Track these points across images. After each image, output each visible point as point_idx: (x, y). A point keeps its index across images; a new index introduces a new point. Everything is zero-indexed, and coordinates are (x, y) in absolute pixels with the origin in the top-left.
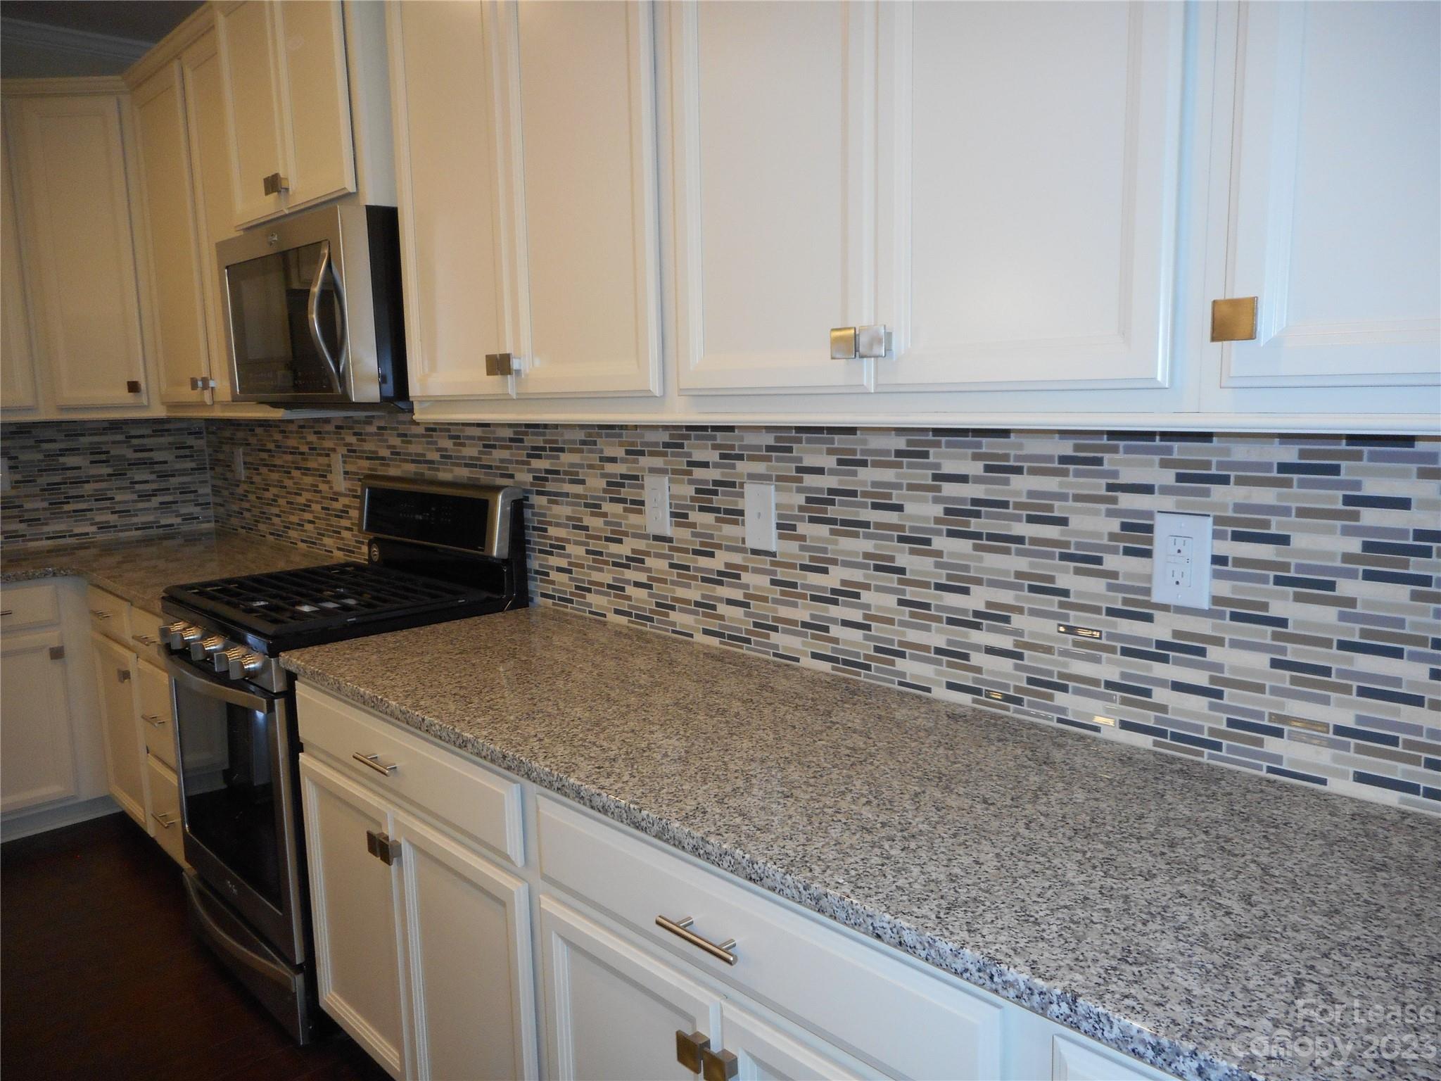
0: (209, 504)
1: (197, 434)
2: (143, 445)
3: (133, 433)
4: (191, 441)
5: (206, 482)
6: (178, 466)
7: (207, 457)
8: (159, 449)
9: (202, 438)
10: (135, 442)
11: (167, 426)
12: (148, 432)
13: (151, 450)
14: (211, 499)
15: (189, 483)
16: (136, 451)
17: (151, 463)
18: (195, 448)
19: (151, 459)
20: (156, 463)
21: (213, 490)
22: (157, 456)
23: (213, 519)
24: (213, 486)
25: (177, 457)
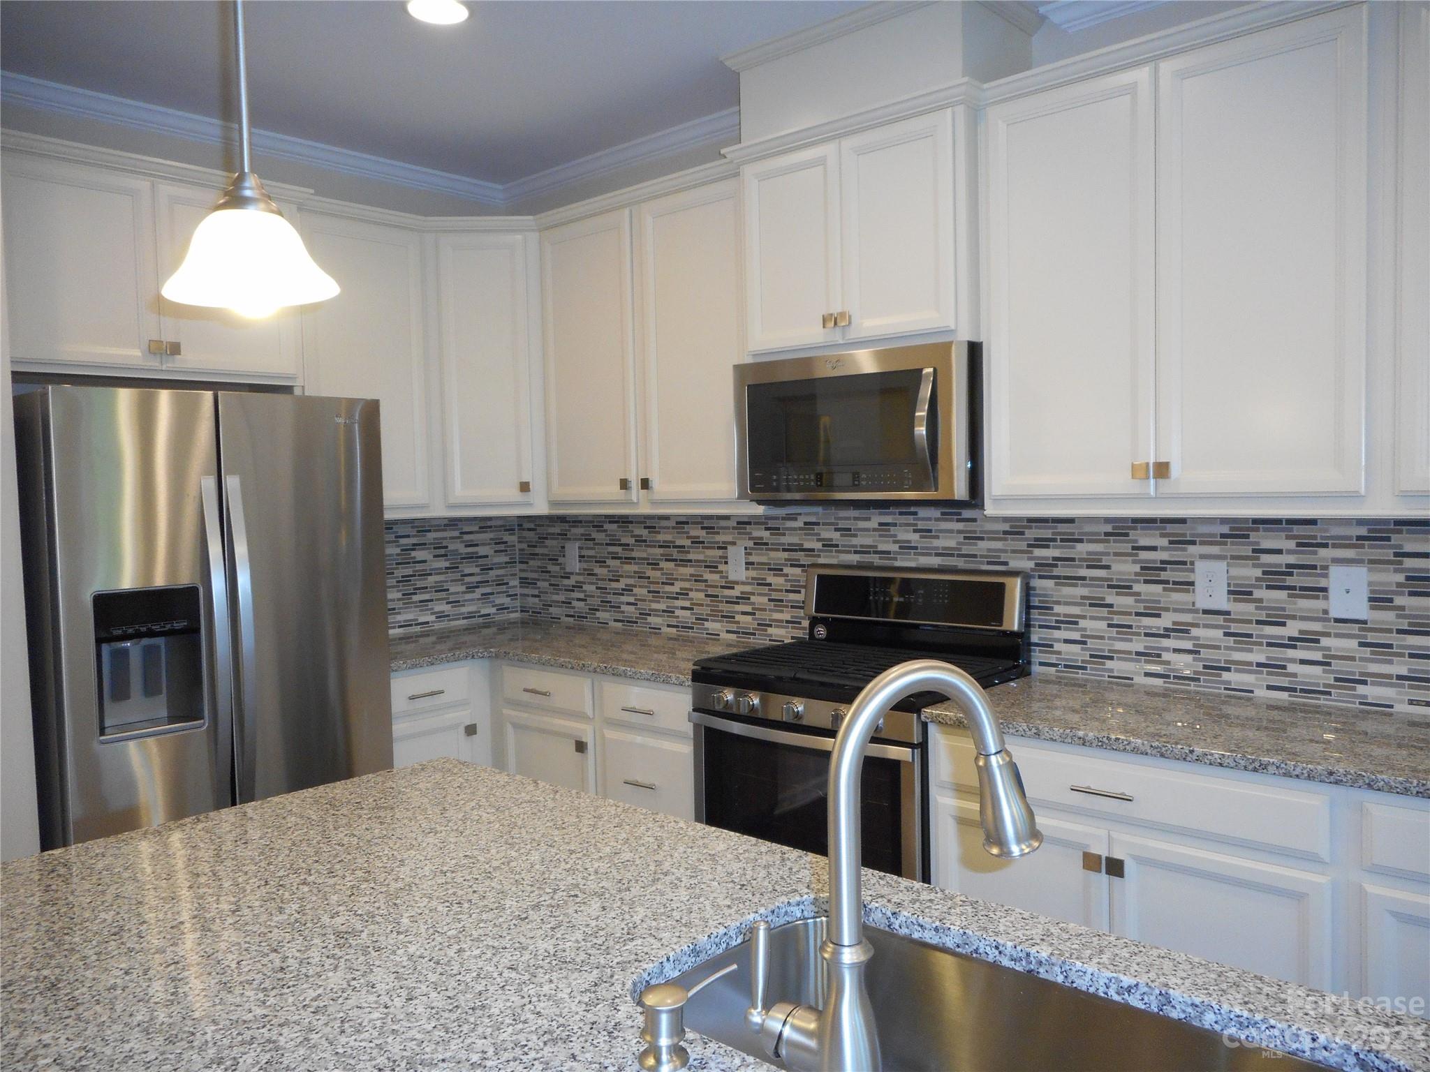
0: (516, 595)
1: (510, 530)
2: (472, 541)
3: (466, 529)
4: (507, 537)
5: (515, 575)
6: (496, 560)
7: (517, 552)
8: (484, 544)
9: (514, 534)
10: (466, 537)
11: (489, 523)
12: (476, 528)
13: (477, 545)
14: (519, 591)
15: (503, 576)
16: (466, 546)
17: (477, 557)
18: (509, 544)
19: (477, 553)
20: (481, 557)
21: (521, 583)
22: (482, 551)
23: (519, 609)
24: (520, 578)
25: (496, 552)
